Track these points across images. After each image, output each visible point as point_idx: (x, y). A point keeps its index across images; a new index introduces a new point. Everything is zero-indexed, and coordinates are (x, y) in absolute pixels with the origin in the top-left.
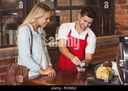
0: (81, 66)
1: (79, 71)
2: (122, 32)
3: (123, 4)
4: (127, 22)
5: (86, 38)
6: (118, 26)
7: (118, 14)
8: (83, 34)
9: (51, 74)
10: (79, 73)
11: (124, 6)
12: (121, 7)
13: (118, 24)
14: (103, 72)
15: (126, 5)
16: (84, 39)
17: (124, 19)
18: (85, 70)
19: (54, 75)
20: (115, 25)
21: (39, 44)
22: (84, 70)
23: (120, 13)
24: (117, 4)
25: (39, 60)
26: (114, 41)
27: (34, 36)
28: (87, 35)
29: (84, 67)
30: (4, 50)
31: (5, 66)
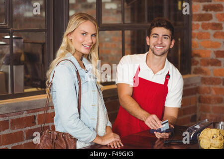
0: (162, 130)
1: (159, 138)
2: (205, 68)
3: (206, 20)
4: (213, 52)
5: (166, 81)
6: (197, 59)
7: (197, 38)
8: (161, 74)
9: (115, 144)
10: (158, 140)
11: (209, 24)
12: (203, 26)
13: (198, 55)
14: (213, 137)
15: (211, 22)
16: (162, 83)
17: (208, 47)
18: (169, 136)
19: (120, 145)
20: (192, 57)
21: (93, 91)
22: (167, 135)
23: (200, 36)
24: (196, 21)
25: (94, 119)
26: (192, 84)
27: (82, 79)
28: (168, 76)
29: (167, 131)
30: (18, 101)
31: (19, 130)
